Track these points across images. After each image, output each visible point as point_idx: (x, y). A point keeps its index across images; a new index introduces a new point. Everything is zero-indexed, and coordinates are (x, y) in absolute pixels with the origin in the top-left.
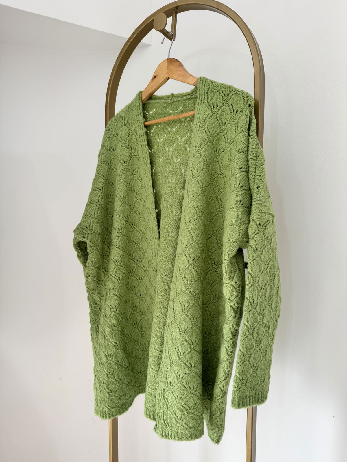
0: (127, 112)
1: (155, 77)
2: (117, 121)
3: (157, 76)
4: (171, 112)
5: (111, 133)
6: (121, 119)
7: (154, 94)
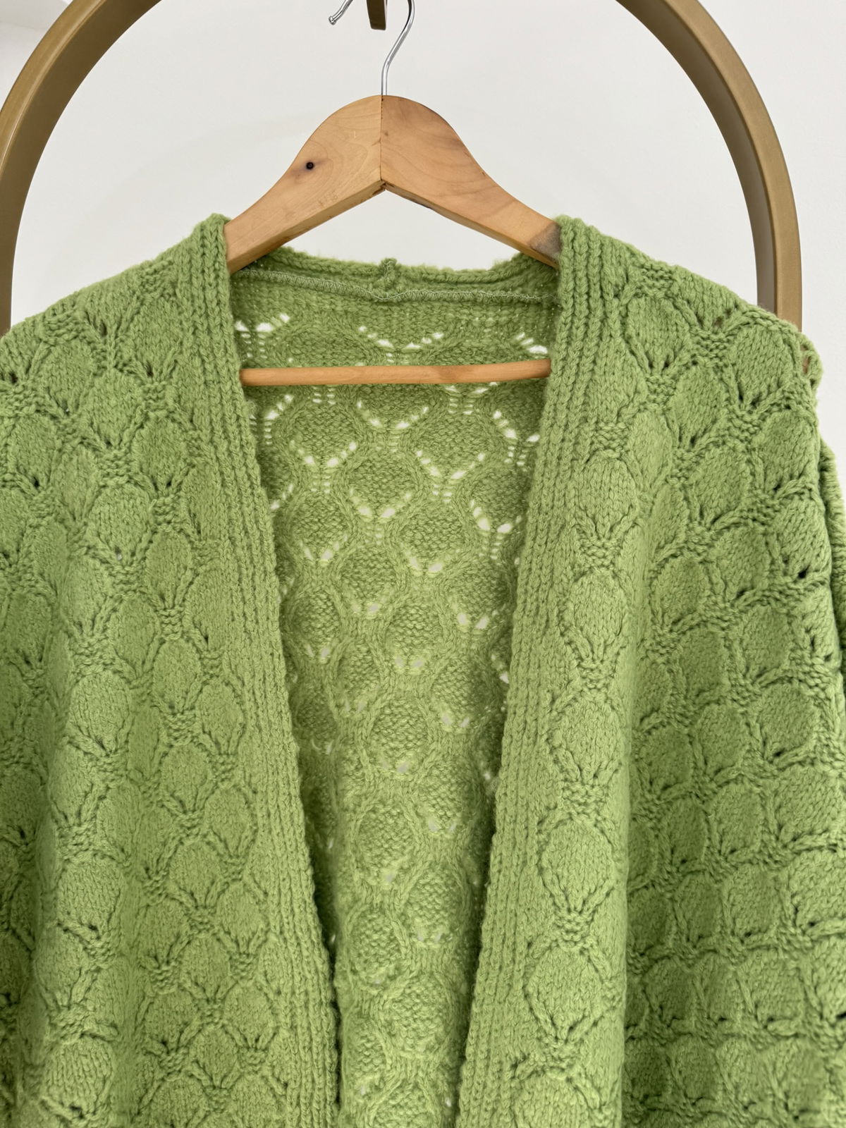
0: (135, 304)
1: (310, 166)
2: (61, 341)
3: (320, 163)
4: (384, 343)
5: (21, 397)
6: (93, 333)
7: (286, 245)
